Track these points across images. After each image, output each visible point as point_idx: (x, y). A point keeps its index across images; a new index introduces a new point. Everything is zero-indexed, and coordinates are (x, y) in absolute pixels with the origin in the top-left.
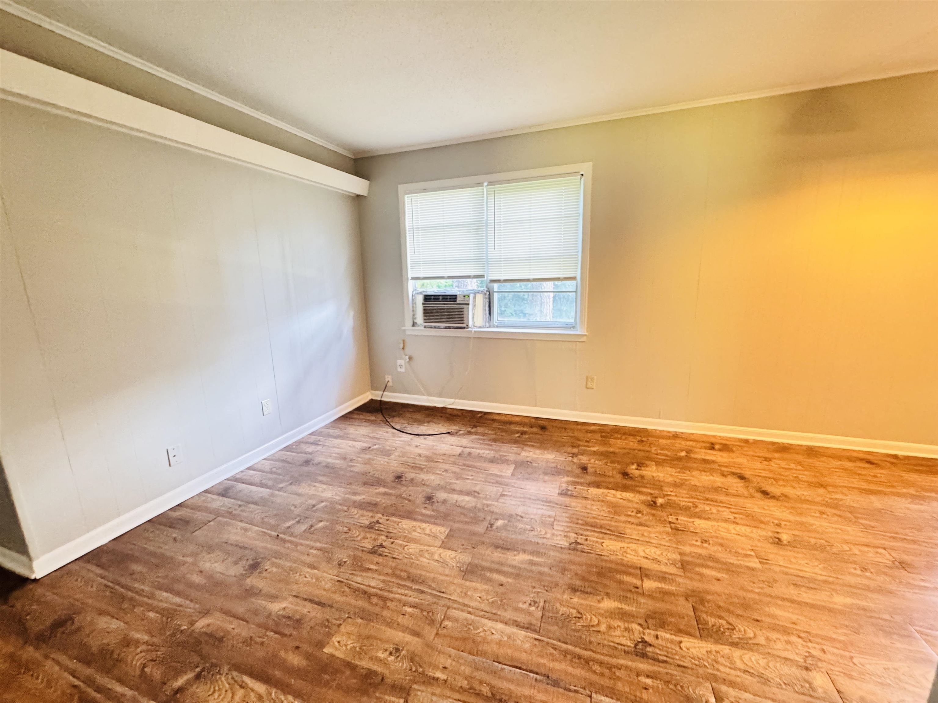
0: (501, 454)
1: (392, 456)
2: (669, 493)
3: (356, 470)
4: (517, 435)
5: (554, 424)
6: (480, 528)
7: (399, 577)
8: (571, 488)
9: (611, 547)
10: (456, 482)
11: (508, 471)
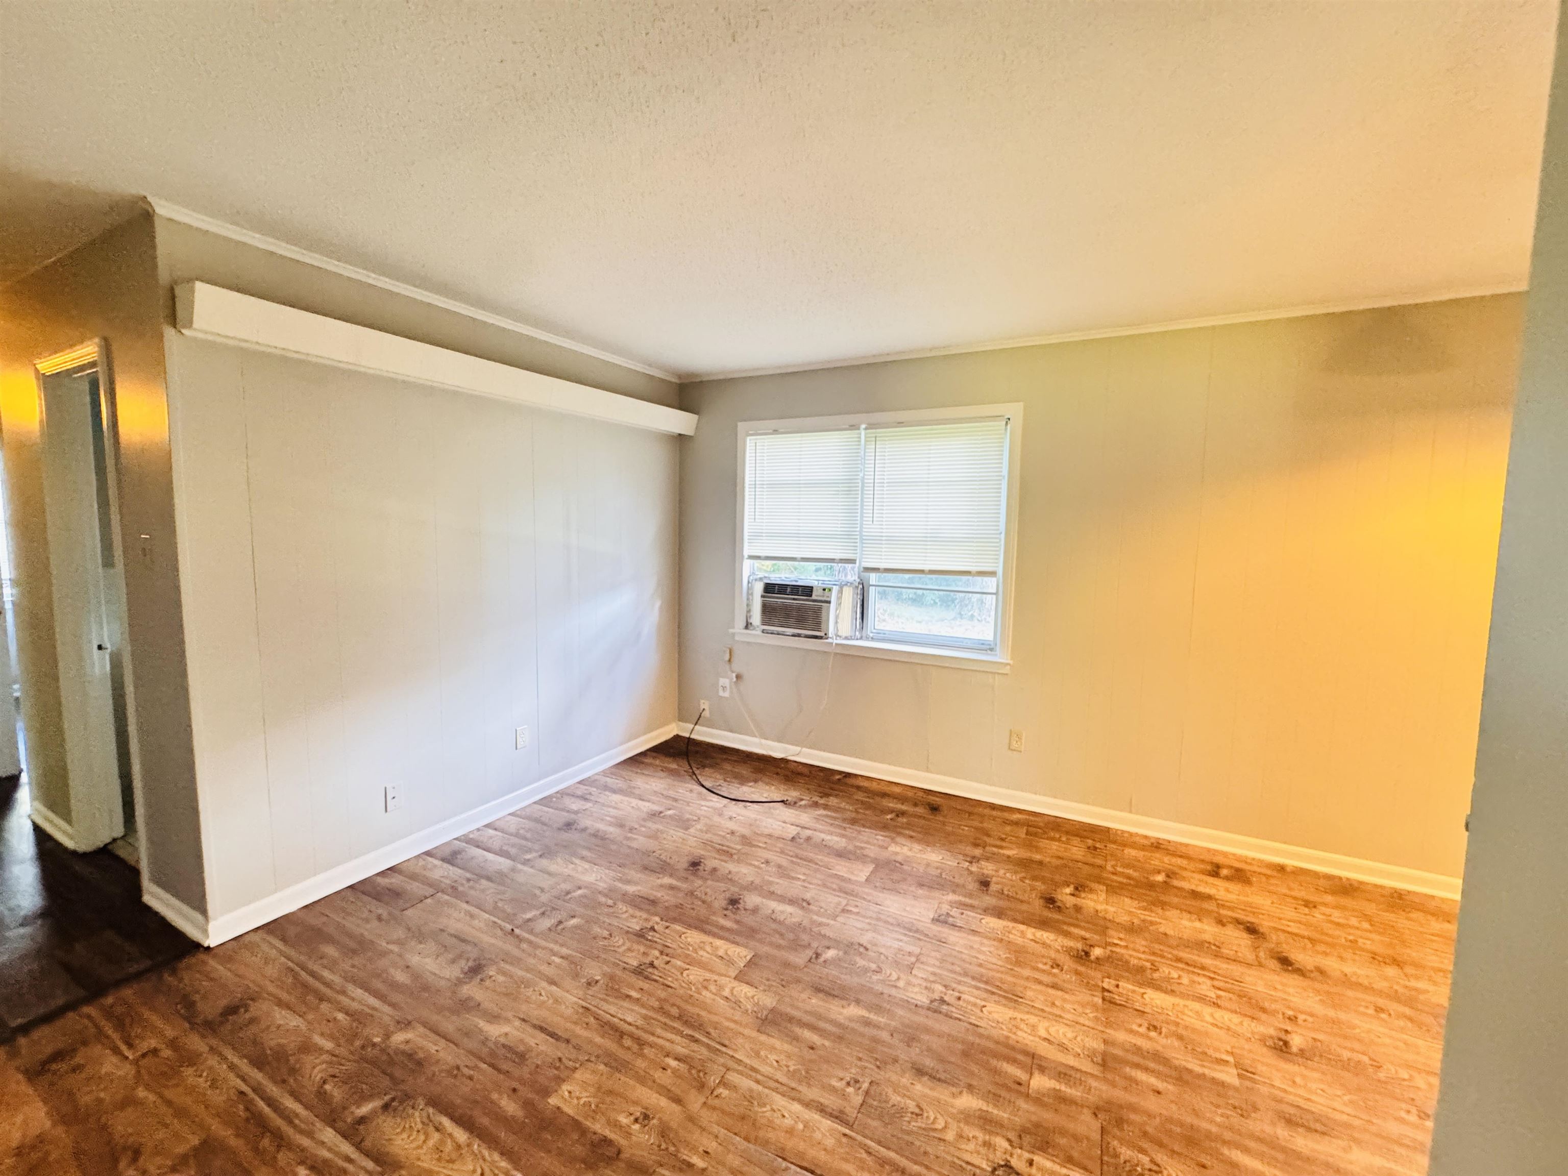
0: (858, 844)
1: (692, 831)
2: (1116, 941)
3: (634, 845)
4: (889, 817)
5: (953, 804)
6: (799, 959)
7: (667, 1014)
8: (955, 912)
9: (996, 1016)
10: (777, 881)
11: (861, 872)
